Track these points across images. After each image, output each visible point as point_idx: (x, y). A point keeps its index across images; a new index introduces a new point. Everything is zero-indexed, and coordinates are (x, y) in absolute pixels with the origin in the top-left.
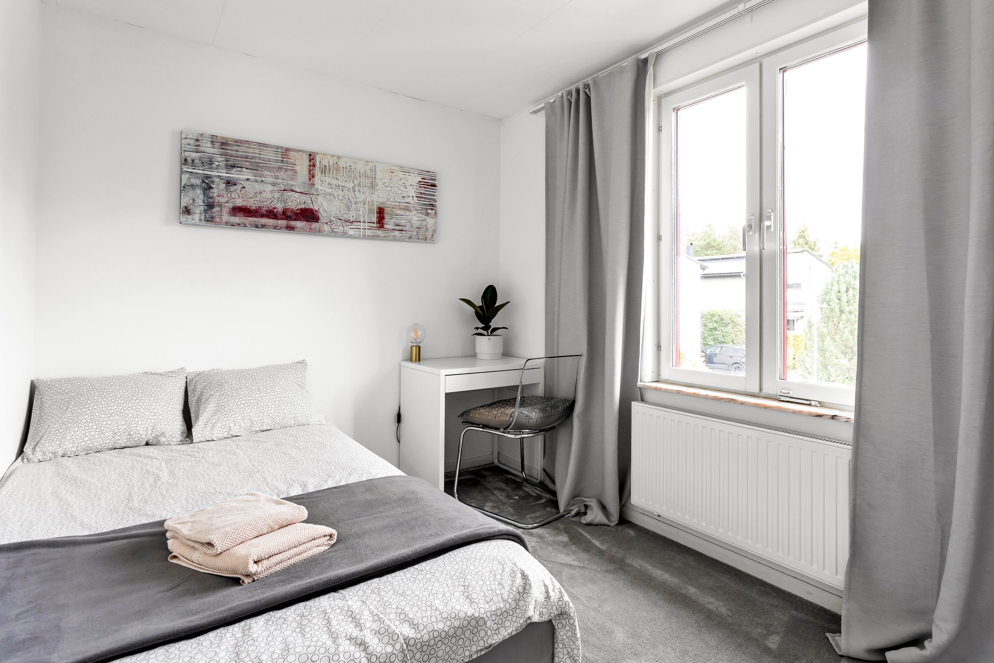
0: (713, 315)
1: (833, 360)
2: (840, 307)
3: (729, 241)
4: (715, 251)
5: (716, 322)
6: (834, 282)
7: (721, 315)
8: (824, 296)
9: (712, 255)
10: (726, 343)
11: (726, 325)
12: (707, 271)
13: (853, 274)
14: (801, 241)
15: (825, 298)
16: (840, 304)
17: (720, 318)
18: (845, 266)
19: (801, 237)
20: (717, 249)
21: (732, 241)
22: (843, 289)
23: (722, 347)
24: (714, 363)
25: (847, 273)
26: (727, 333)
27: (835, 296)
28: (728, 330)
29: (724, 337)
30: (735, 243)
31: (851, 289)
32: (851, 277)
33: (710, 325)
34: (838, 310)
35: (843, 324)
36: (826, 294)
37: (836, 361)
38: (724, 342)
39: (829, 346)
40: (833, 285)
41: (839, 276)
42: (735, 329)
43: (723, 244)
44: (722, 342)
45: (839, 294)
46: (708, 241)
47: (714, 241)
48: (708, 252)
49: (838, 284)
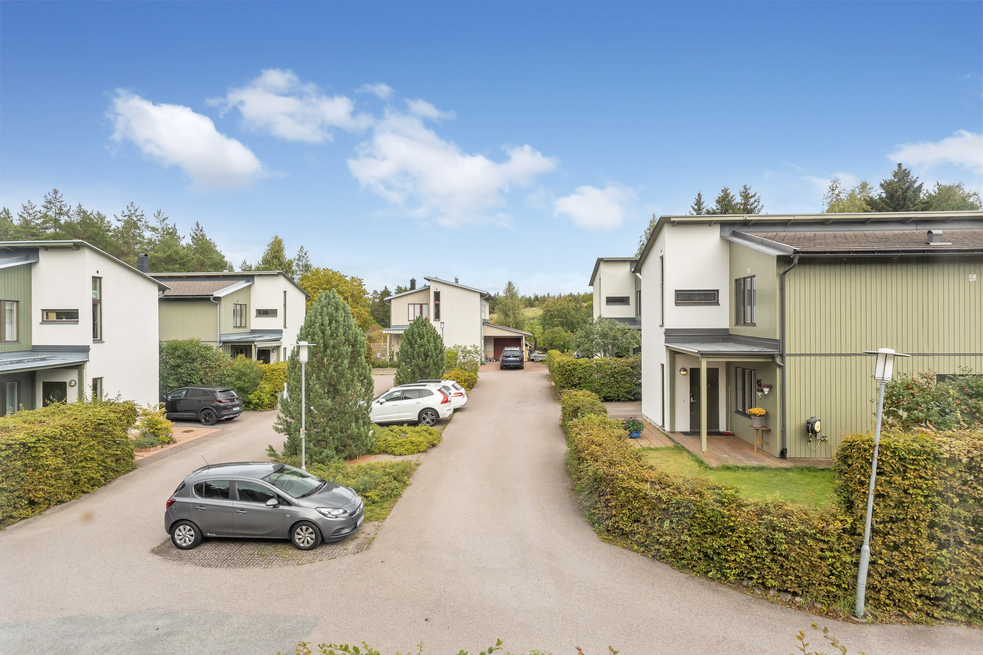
0: (176, 349)
1: (318, 401)
2: (324, 341)
3: (194, 254)
4: (177, 266)
5: (180, 357)
6: (318, 314)
7: (186, 348)
8: (308, 329)
9: (174, 271)
10: (194, 383)
11: (194, 360)
12: (167, 293)
13: (335, 305)
14: (275, 261)
15: (309, 332)
16: (324, 338)
17: (185, 352)
18: (327, 296)
19: (275, 257)
20: (180, 264)
21: (198, 255)
22: (327, 322)
23: (188, 390)
24: (178, 412)
25: (329, 304)
26: (194, 370)
27: (318, 330)
28: (195, 366)
29: (190, 375)
30: (201, 258)
31: (334, 321)
32: (333, 308)
33: (172, 362)
34: (322, 345)
35: (327, 361)
36: (310, 327)
37: (320, 402)
38: (190, 382)
39: (314, 385)
40: (316, 317)
41: (322, 307)
42: (204, 365)
43: (188, 258)
44: (187, 382)
45: (322, 327)
46: (169, 253)
47: (177, 253)
48: (170, 267)
49: (321, 316)
